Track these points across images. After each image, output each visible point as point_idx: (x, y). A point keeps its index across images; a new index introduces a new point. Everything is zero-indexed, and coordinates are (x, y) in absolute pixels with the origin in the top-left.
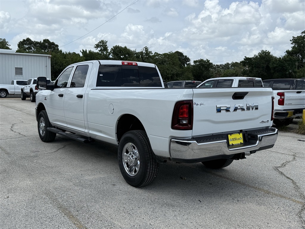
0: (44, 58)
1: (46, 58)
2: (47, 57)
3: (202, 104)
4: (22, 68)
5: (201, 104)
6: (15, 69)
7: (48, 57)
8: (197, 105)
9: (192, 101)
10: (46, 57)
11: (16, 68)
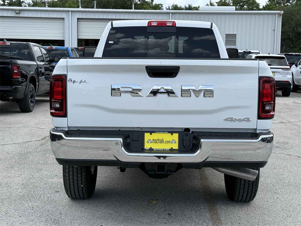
0: (271, 17)
1: (274, 16)
2: (277, 15)
3: (83, 81)
4: (236, 35)
5: (81, 82)
6: (225, 37)
7: (279, 14)
8: (74, 82)
9: (66, 76)
10: (275, 14)
11: (226, 35)
